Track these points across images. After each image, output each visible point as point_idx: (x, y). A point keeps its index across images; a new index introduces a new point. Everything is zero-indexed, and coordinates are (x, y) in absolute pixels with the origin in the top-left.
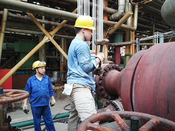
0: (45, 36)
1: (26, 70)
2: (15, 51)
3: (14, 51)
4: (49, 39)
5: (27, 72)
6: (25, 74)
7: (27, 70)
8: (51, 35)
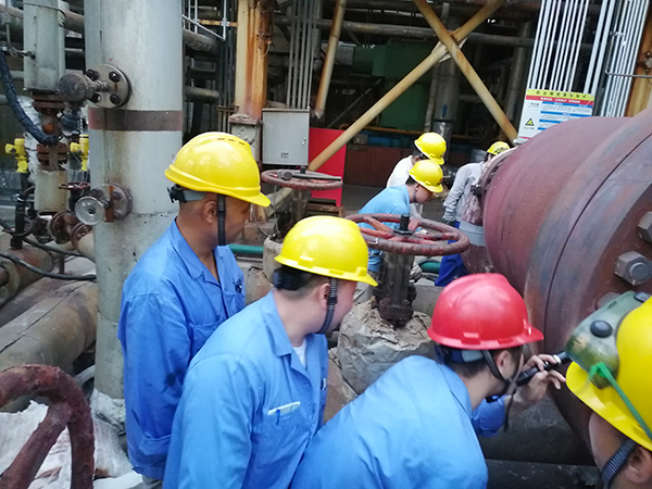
0: (439, 43)
1: (394, 133)
2: (373, 74)
3: (370, 73)
4: (448, 53)
5: (396, 142)
6: (391, 146)
7: (398, 136)
8: (455, 40)
